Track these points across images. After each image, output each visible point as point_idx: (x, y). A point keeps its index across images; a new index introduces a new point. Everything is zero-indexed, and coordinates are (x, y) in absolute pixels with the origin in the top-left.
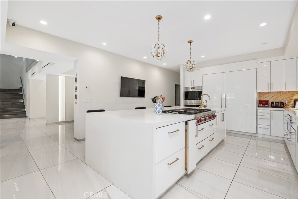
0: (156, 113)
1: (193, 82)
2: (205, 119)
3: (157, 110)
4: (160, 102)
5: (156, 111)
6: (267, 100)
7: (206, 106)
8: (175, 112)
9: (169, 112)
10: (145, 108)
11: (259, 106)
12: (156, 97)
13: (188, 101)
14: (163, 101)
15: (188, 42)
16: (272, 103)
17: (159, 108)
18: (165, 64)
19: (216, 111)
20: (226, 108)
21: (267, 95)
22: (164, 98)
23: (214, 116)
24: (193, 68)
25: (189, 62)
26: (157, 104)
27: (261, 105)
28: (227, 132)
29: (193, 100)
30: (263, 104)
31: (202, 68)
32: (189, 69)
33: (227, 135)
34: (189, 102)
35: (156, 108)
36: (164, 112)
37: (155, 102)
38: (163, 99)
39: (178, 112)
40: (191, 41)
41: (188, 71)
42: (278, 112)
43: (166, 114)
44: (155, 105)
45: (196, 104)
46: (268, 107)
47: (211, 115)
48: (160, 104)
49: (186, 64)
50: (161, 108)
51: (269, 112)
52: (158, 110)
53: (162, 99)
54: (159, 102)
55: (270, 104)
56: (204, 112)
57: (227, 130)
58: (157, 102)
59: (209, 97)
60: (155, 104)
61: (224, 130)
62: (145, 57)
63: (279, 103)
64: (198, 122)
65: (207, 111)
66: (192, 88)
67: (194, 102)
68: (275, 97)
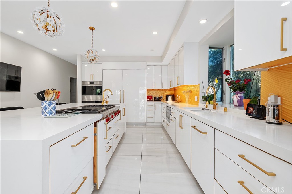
0: (45, 115)
1: (92, 76)
2: (112, 117)
3: (47, 111)
4: (53, 99)
5: (44, 113)
6: (151, 95)
7: (108, 102)
8: (77, 112)
9: (66, 111)
10: (22, 108)
11: (147, 101)
12: (44, 91)
13: (85, 96)
14: (58, 97)
15: (90, 28)
16: (155, 98)
17: (50, 108)
18: (55, 50)
19: (120, 107)
20: (124, 102)
21: (151, 92)
22: (59, 92)
23: (119, 112)
24: (95, 59)
25: (91, 51)
26: (47, 102)
27: (148, 99)
28: (126, 125)
29: (91, 96)
30: (149, 98)
31: (101, 63)
32: (91, 60)
33: (126, 128)
34: (86, 98)
35: (45, 108)
36: (60, 112)
37: (43, 99)
38: (57, 94)
39: (80, 112)
40: (93, 28)
41: (90, 62)
42: (158, 104)
43: (63, 116)
44: (43, 104)
45: (94, 100)
46: (152, 101)
47: (116, 111)
48: (52, 101)
49: (87, 54)
50: (54, 108)
51: (153, 104)
52: (49, 111)
53: (55, 94)
54: (50, 98)
55: (153, 99)
56: (110, 108)
57: (126, 123)
58: (46, 99)
59: (111, 92)
60: (42, 102)
61: (125, 123)
62: (20, 32)
63: (158, 97)
64: (107, 121)
65: (112, 107)
66: (91, 83)
67: (92, 98)
68: (156, 93)
